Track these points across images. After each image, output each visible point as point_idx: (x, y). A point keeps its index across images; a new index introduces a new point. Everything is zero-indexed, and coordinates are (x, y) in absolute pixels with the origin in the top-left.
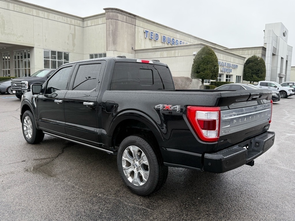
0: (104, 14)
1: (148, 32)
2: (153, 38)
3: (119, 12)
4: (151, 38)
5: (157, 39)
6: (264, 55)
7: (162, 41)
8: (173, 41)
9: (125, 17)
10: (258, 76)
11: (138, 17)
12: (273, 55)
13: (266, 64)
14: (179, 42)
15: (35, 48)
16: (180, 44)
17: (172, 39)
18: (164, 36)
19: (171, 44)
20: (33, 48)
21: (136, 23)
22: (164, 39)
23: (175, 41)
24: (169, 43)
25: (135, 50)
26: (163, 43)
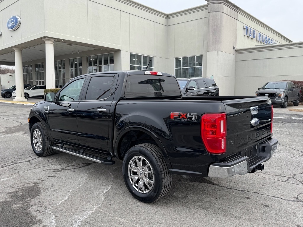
0: (206, 6)
1: (247, 28)
2: (250, 36)
3: (225, 3)
5: (254, 37)
8: (266, 40)
9: (230, 8)
11: (240, 9)
14: (270, 41)
15: (122, 52)
16: (272, 43)
17: (265, 37)
18: (260, 34)
19: (265, 43)
20: (120, 50)
21: (237, 16)
22: (259, 37)
23: (268, 39)
24: (263, 41)
25: (236, 50)
26: (258, 41)
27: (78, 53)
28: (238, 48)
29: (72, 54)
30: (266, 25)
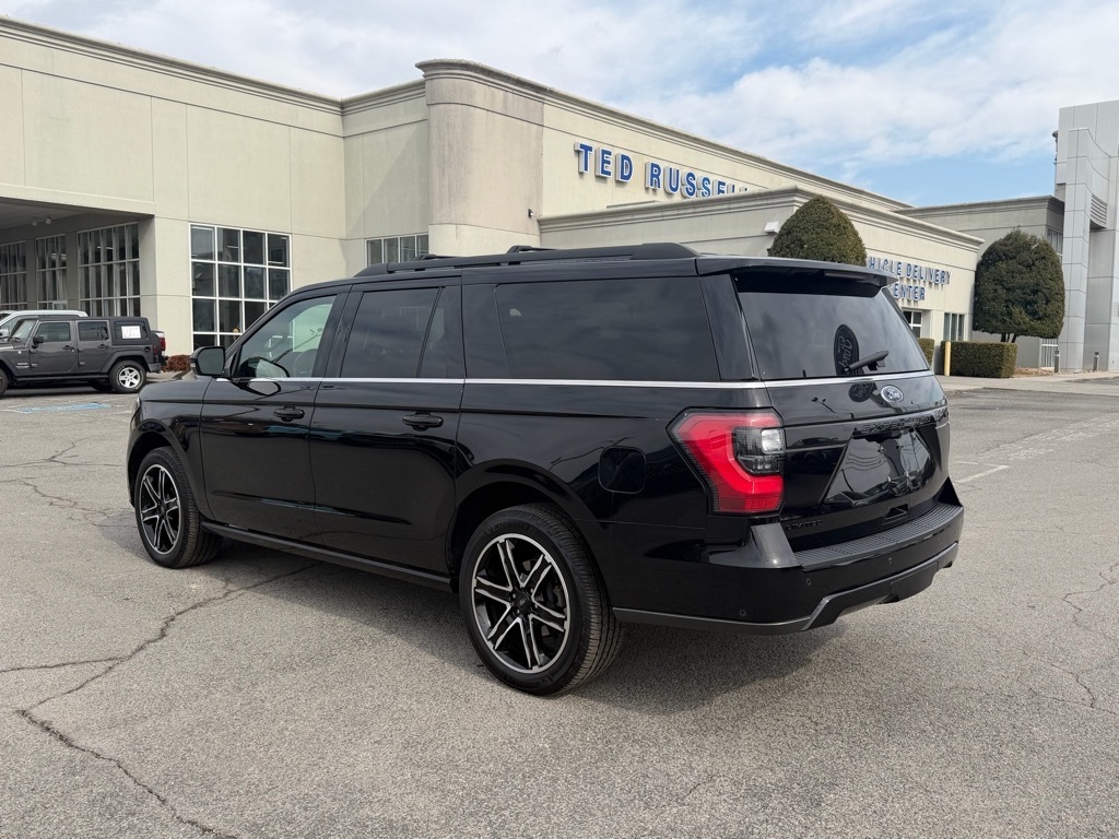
0: (419, 86)
1: (590, 149)
2: (609, 173)
4: (603, 172)
5: (628, 177)
6: (1056, 229)
7: (648, 185)
8: (690, 184)
9: (502, 92)
10: (1034, 314)
11: (551, 92)
12: (1095, 229)
13: (1063, 267)
14: (713, 186)
15: (156, 219)
16: (720, 191)
17: (685, 176)
18: (653, 165)
20: (151, 217)
21: (543, 115)
22: (655, 176)
23: (698, 181)
24: (675, 190)
25: (539, 221)
26: (653, 190)
27: (48, 221)
28: (547, 213)
29: (35, 224)
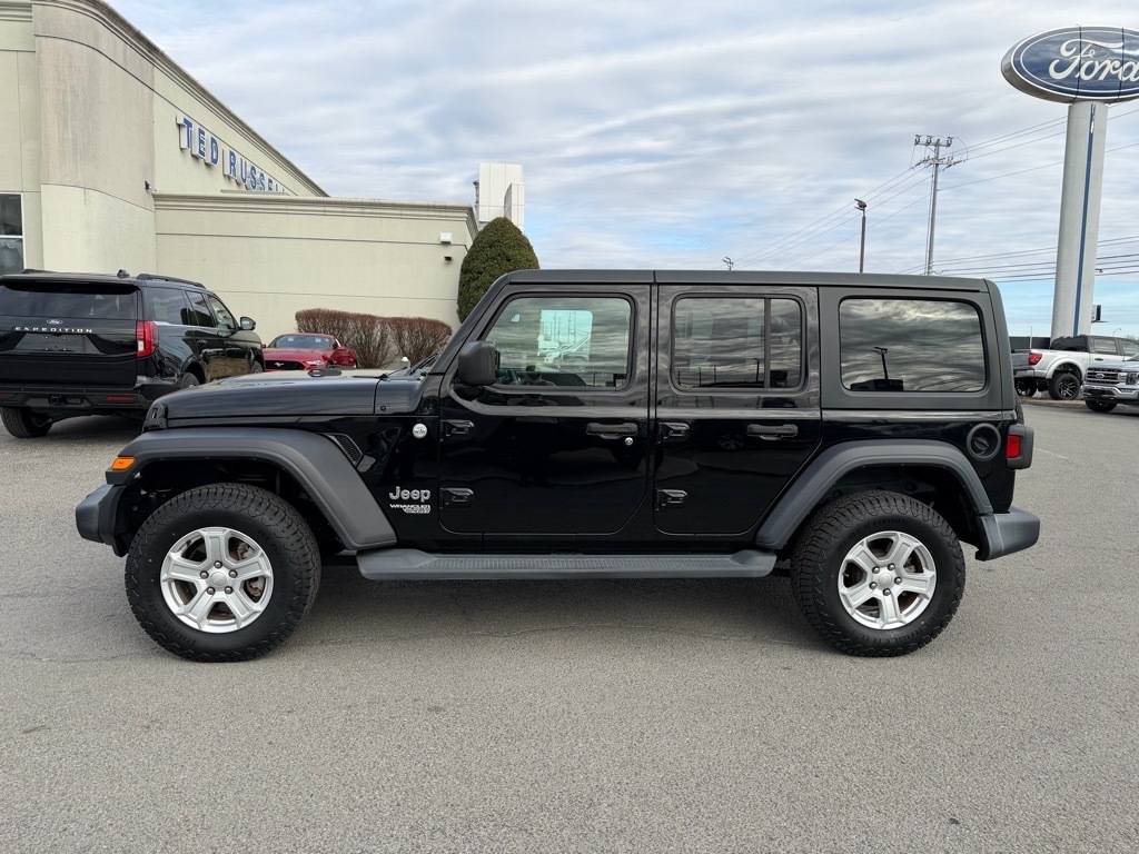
0: (23, 7)
1: (190, 125)
2: (203, 154)
4: (200, 152)
7: (227, 172)
8: (253, 179)
9: (123, 43)
14: (266, 182)
16: (270, 189)
17: (249, 169)
19: (250, 186)
21: (153, 78)
22: (232, 164)
23: (258, 176)
24: (244, 181)
25: (154, 196)
26: (229, 177)
28: (160, 187)
30: (249, 129)
